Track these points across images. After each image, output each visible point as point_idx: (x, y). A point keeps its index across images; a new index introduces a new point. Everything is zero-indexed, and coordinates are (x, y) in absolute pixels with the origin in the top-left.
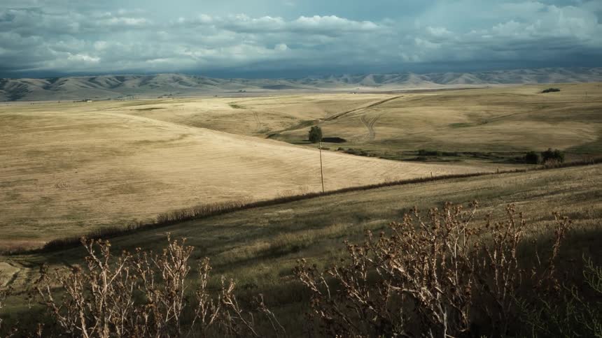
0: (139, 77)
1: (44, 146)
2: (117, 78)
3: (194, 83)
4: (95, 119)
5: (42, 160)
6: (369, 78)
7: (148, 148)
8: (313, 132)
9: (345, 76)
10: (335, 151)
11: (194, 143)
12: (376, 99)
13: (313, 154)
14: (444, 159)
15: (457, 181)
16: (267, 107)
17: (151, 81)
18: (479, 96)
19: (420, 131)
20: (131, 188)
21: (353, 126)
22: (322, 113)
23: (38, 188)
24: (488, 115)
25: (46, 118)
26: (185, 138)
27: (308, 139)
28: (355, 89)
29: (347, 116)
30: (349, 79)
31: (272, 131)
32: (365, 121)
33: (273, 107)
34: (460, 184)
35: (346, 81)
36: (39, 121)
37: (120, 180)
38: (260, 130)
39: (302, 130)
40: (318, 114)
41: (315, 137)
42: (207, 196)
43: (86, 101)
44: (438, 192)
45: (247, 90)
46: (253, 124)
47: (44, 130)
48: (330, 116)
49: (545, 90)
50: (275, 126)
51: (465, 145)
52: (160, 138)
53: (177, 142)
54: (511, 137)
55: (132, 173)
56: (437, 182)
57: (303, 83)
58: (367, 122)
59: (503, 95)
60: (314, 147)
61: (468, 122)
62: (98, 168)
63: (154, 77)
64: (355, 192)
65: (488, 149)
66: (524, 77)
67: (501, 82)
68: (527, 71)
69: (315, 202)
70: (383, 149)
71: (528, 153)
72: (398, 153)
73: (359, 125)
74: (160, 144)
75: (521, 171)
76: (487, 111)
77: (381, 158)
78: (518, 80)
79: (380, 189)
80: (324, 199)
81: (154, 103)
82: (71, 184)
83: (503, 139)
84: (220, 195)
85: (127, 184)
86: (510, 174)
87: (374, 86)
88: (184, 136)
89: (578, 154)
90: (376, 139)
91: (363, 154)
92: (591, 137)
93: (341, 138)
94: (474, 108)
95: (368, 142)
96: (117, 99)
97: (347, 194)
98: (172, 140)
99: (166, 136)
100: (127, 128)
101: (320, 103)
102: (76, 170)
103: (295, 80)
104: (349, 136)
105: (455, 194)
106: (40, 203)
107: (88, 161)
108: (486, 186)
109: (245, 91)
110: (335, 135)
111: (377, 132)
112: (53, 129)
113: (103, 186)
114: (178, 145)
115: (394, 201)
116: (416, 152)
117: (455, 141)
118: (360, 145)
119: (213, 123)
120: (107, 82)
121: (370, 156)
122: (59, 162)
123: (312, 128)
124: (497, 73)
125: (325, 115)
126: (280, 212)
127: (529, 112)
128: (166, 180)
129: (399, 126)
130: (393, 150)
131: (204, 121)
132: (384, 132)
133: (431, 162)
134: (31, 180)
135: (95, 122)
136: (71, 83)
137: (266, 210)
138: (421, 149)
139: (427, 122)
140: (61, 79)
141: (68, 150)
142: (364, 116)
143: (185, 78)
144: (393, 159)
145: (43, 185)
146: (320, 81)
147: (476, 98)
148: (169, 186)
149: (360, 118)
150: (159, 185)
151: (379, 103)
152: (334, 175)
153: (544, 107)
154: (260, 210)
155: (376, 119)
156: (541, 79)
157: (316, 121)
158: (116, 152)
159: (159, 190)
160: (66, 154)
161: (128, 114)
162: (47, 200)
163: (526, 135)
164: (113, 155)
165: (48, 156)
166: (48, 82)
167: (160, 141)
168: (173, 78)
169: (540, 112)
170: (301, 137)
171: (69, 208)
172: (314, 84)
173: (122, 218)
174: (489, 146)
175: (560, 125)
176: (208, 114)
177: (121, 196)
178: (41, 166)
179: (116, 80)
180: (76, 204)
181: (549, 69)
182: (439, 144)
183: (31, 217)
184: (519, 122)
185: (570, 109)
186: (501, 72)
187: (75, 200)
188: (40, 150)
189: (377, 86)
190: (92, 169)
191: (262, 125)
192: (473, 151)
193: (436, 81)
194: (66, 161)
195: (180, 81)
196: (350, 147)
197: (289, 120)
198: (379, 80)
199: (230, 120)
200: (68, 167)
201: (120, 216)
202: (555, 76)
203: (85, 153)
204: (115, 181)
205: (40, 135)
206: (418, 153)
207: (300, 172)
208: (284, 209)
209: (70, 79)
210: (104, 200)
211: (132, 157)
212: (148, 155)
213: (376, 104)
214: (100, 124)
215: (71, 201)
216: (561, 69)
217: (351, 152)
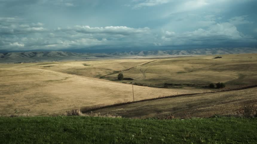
0: (43, 52)
1: (7, 83)
2: (33, 53)
3: (67, 55)
4: (28, 71)
5: (7, 89)
6: (141, 53)
7: (52, 83)
8: (120, 76)
9: (132, 52)
10: (129, 84)
11: (71, 81)
12: (146, 62)
13: (121, 85)
14: (175, 87)
15: (188, 97)
16: (99, 65)
17: (48, 54)
18: (188, 60)
19: (165, 75)
20: (45, 100)
21: (137, 73)
22: (123, 68)
23: (6, 101)
24: (193, 68)
25: (8, 71)
26: (68, 79)
27: (117, 79)
28: (135, 57)
29: (134, 69)
30: (133, 53)
31: (102, 75)
32: (141, 71)
33: (102, 65)
34: (191, 98)
35: (132, 54)
36: (4, 72)
37: (41, 97)
38: (96, 75)
39: (114, 75)
40: (121, 68)
41: (120, 78)
42: (78, 104)
43: (20, 63)
44: (183, 101)
45: (89, 58)
46: (93, 72)
47: (7, 76)
48: (126, 69)
49: (216, 57)
50: (103, 73)
51: (184, 81)
52: (57, 79)
53: (64, 81)
54: (203, 77)
55: (46, 94)
56: (180, 97)
57: (114, 55)
58: (142, 72)
59: (199, 59)
60: (120, 82)
61: (185, 71)
62: (31, 92)
63: (49, 52)
64: (147, 101)
65: (193, 82)
66: (207, 52)
67: (197, 54)
68: (207, 49)
69: (132, 106)
70: (149, 83)
71: (210, 84)
72: (156, 84)
73: (139, 73)
74: (57, 81)
75: (213, 92)
76: (192, 66)
77: (149, 86)
78: (203, 53)
79: (157, 100)
80: (135, 104)
81: (51, 64)
82: (20, 99)
83: (199, 78)
84: (84, 103)
85: (44, 99)
86: (209, 94)
87: (143, 56)
88: (67, 78)
89: (231, 84)
90: (146, 78)
91: (141, 85)
92: (235, 77)
93: (132, 78)
94: (187, 65)
95: (143, 80)
96: (34, 62)
97: (144, 102)
98: (62, 80)
99: (60, 78)
100: (43, 75)
101: (122, 63)
102: (22, 93)
103: (110, 53)
104: (135, 77)
105: (192, 102)
106: (7, 107)
107: (27, 89)
108: (203, 99)
109: (89, 59)
110: (128, 77)
111: (146, 75)
112: (11, 75)
113: (33, 100)
114: (65, 82)
115: (167, 105)
116: (163, 84)
117: (180, 79)
118: (139, 81)
119: (76, 72)
120: (29, 55)
121: (144, 86)
122: (14, 89)
123: (119, 74)
124: (195, 50)
125: (124, 69)
126: (118, 109)
127: (210, 67)
128: (60, 97)
129: (156, 73)
130: (154, 83)
131: (72, 71)
132: (149, 76)
133: (170, 88)
134: (3, 97)
135: (28, 72)
136: (13, 55)
137: (112, 109)
138: (165, 83)
139: (167, 71)
140: (9, 53)
141: (18, 85)
142: (141, 69)
143: (63, 53)
144: (154, 87)
145: (8, 99)
146: (120, 54)
147: (187, 61)
148: (62, 99)
149: (139, 70)
150: (58, 99)
151: (147, 63)
152: (130, 94)
153: (216, 65)
154: (109, 109)
155: (146, 70)
156: (214, 53)
157: (120, 71)
158: (38, 85)
159: (57, 101)
160: (17, 86)
161: (40, 69)
162: (10, 106)
163: (209, 77)
164: (37, 86)
165: (9, 87)
166: (3, 55)
167: (57, 80)
168: (58, 53)
169: (215, 67)
170: (115, 78)
171: (20, 109)
172: (118, 55)
173: (43, 113)
174: (193, 81)
175: (223, 72)
176: (74, 68)
177: (41, 104)
178: (7, 91)
179: (32, 53)
180: (23, 107)
181: (217, 48)
182: (173, 81)
183: (4, 113)
184: (205, 71)
185: (227, 66)
186: (196, 50)
187: (22, 106)
188: (5, 84)
189: (145, 56)
190: (28, 92)
191: (97, 73)
192: (187, 84)
193: (170, 54)
194: (17, 89)
195: (60, 54)
196: (135, 82)
197: (109, 71)
198: (146, 53)
199: (84, 71)
200: (18, 92)
201: (42, 112)
202: (219, 51)
203: (25, 86)
204: (39, 97)
205: (5, 78)
206: (164, 84)
207: (117, 93)
208: (120, 108)
209: (13, 53)
210: (34, 106)
211: (45, 87)
212: (52, 86)
213: (145, 64)
214: (31, 73)
215: (20, 106)
216: (222, 48)
217: (136, 84)
